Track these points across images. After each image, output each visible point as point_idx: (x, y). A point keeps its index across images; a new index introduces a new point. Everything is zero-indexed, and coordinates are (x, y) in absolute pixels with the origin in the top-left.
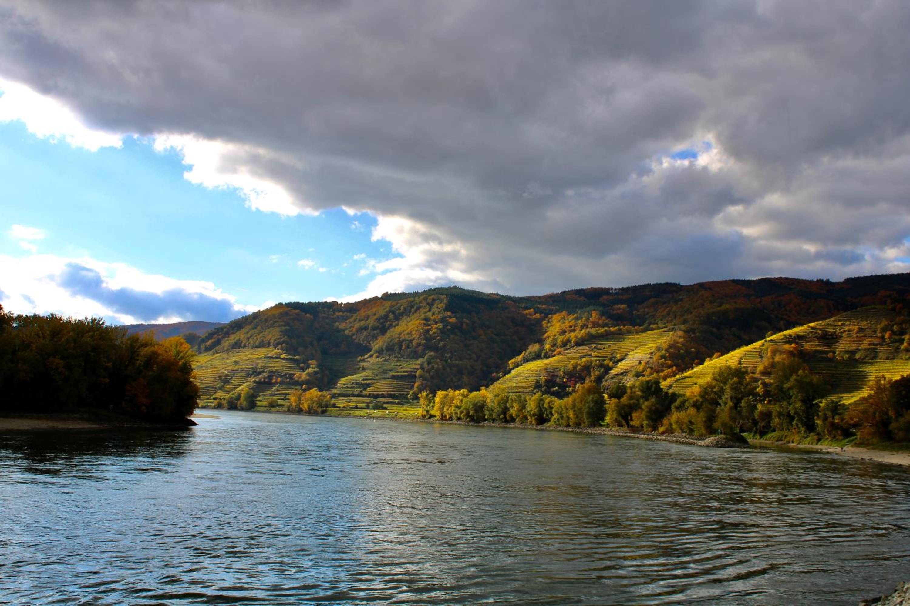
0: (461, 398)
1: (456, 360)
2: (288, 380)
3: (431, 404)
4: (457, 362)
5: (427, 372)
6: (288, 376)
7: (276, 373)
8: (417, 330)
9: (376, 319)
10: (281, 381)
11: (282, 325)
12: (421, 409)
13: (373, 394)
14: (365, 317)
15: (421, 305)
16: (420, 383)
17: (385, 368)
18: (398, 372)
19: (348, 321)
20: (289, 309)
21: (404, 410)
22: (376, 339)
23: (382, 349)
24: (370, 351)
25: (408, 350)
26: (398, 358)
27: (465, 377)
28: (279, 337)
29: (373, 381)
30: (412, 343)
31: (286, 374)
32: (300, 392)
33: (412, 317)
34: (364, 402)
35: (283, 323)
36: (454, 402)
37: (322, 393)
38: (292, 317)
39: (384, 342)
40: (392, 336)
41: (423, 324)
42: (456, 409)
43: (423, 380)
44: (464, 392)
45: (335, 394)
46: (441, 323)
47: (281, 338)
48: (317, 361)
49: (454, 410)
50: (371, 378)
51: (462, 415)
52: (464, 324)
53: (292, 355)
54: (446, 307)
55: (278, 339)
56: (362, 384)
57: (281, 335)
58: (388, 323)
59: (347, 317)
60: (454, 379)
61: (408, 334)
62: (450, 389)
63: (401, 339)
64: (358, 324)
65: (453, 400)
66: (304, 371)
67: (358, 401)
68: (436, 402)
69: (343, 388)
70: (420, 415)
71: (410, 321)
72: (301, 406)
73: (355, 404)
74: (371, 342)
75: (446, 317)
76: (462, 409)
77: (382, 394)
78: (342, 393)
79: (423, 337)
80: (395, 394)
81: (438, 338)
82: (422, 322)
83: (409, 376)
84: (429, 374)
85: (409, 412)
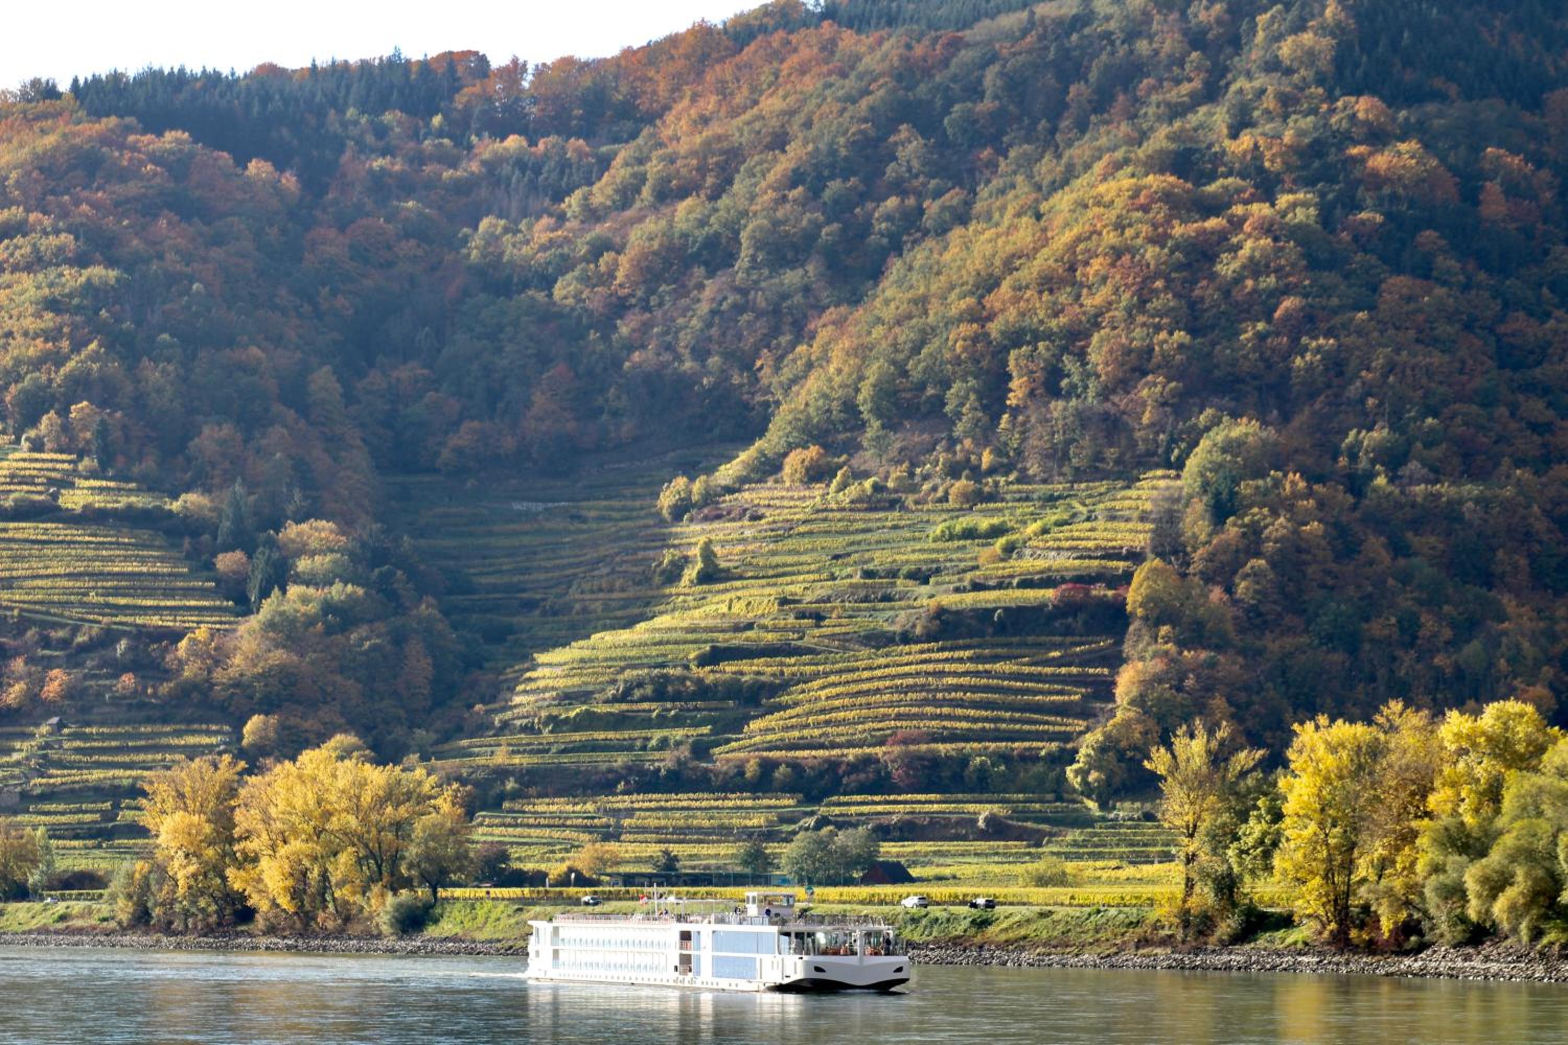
0: (1484, 769)
1: (1436, 473)
2: (127, 680)
3: (1254, 829)
4: (1444, 489)
5: (1208, 578)
6: (122, 645)
7: (31, 633)
8: (1117, 253)
9: (796, 177)
10: (71, 693)
11: (60, 258)
12: (1176, 870)
13: (795, 766)
14: (702, 170)
15: (1143, 46)
16: (1156, 666)
17: (881, 559)
18: (977, 587)
19: (572, 203)
20: (112, 121)
21: (1042, 881)
22: (801, 334)
23: (850, 407)
24: (761, 431)
25: (1057, 407)
26: (976, 473)
27: (1508, 602)
28: (36, 348)
29: (792, 666)
30: (1082, 356)
31: (109, 637)
32: (227, 767)
33: (1078, 152)
34: (724, 833)
35: (66, 238)
36: (1433, 801)
37: (392, 772)
38: (133, 188)
39: (863, 352)
40: (922, 302)
41: (1167, 197)
42: (1454, 859)
43: (1182, 644)
44: (1505, 721)
45: (502, 773)
46: (1309, 183)
47: (59, 360)
48: (345, 522)
49: (1437, 869)
50: (771, 637)
51: (1499, 908)
52: (1493, 188)
53: (149, 485)
54: (1341, 60)
55: (37, 364)
56: (704, 691)
57: (52, 335)
58: (892, 202)
59: (564, 166)
60: (1428, 621)
61: (1048, 283)
62: (1396, 706)
63: (994, 328)
64: (651, 225)
65: (1425, 791)
66: (245, 608)
67: (679, 819)
68: (1288, 808)
69: (557, 724)
70: (1163, 912)
71: (1059, 185)
72: (236, 879)
73: (654, 850)
74: (764, 360)
75: (1347, 138)
76: (1495, 857)
77: (868, 761)
78: (560, 770)
79: (1163, 301)
80: (964, 760)
81: (1288, 303)
82: (1154, 181)
83: (1066, 609)
84: (1229, 589)
85: (1082, 893)
